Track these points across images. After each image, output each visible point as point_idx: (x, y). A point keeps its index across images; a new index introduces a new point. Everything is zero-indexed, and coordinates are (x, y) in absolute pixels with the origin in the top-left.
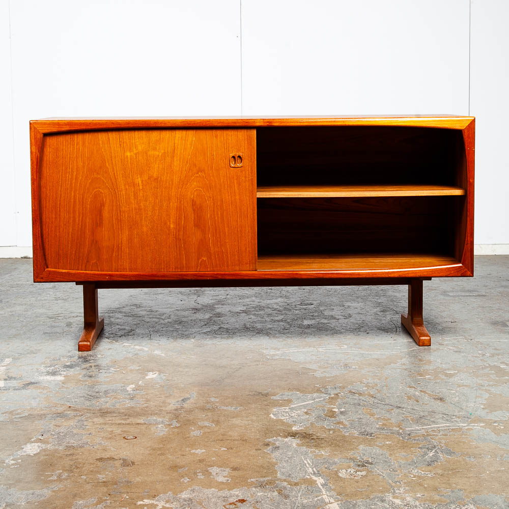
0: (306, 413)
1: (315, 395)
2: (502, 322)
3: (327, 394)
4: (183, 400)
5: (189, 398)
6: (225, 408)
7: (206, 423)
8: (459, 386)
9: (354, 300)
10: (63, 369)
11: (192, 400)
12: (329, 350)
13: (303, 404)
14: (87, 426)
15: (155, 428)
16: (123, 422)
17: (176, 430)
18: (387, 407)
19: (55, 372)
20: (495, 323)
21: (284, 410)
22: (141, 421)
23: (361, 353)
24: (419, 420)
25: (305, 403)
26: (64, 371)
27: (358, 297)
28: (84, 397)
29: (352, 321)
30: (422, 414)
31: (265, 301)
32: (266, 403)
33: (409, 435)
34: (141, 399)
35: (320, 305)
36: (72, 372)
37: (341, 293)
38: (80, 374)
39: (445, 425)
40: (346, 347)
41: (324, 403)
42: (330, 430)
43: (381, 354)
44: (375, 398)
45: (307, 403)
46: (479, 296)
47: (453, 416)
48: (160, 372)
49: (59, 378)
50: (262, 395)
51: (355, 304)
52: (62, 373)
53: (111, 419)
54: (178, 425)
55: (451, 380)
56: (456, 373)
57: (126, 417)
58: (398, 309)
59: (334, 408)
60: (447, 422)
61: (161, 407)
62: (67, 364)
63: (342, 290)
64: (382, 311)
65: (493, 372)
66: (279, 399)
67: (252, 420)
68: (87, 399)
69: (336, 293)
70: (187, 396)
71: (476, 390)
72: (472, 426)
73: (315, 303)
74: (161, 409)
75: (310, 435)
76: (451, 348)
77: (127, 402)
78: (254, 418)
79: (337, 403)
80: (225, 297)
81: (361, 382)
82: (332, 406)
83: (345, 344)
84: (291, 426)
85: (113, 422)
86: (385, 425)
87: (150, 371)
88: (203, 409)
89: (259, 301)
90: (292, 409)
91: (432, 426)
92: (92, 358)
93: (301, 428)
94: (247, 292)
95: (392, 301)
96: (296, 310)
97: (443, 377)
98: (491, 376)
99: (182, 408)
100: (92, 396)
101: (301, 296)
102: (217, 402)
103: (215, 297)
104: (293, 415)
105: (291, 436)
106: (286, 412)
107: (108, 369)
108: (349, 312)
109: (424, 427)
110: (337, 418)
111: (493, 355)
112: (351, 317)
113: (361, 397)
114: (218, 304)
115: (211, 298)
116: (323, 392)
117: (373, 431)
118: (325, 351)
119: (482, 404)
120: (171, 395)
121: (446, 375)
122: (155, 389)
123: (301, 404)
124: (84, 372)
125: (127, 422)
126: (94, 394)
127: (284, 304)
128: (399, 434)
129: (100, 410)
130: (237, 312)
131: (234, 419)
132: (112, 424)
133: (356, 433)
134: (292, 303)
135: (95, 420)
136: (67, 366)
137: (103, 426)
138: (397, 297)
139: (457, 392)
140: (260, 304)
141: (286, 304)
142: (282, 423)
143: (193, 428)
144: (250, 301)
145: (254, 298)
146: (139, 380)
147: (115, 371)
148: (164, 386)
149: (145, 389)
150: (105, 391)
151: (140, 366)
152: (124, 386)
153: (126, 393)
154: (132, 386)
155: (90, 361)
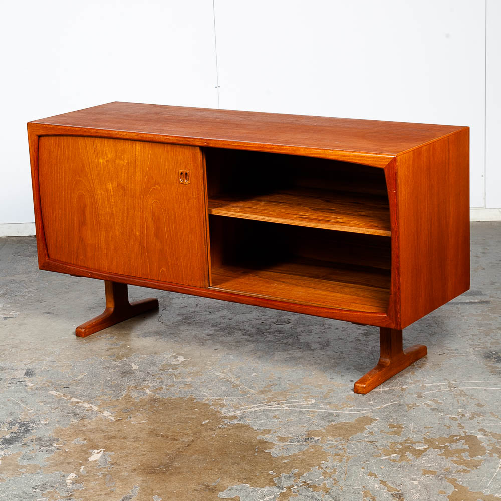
1: (266, 489)
3: (279, 487)
5: (130, 498)
8: (425, 473)
12: (294, 407)
23: (328, 413)
26: (2, 450)
29: (328, 353)
36: (10, 451)
44: (329, 494)
48: (107, 449)
50: (209, 489)
55: (418, 462)
62: (6, 437)
66: (226, 497)
70: (130, 493)
71: (441, 479)
80: (194, 310)
87: (94, 449)
97: (411, 457)
98: (463, 454)
100: (28, 495)
103: (182, 310)
107: (50, 445)
111: (473, 416)
114: (184, 323)
116: (275, 485)
118: (289, 409)
120: (112, 492)
121: (415, 453)
122: (96, 480)
124: (25, 450)
126: (30, 490)
136: (6, 440)
144: (221, 317)
146: (81, 465)
147: (57, 449)
148: (106, 475)
149: (86, 481)
150: (43, 486)
151: (85, 439)
152: (64, 476)
153: (64, 489)
154: (73, 475)
155: (32, 432)
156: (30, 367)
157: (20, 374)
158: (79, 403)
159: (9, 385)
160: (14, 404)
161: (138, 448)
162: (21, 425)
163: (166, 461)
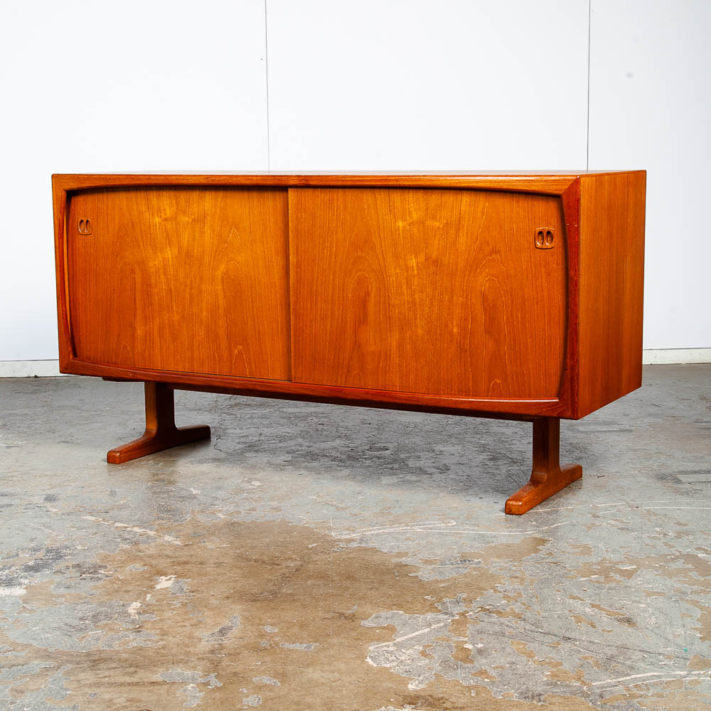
0: (423, 653)
1: (430, 616)
2: (671, 475)
3: (447, 614)
4: (221, 631)
5: (230, 628)
6: (292, 646)
7: (266, 680)
8: (649, 594)
9: (446, 441)
10: (23, 574)
11: (235, 632)
12: (431, 529)
13: (414, 634)
14: (67, 689)
15: (181, 691)
16: (128, 679)
17: (218, 695)
18: (548, 639)
19: (11, 580)
20: (662, 478)
21: (386, 648)
22: (158, 677)
23: (480, 534)
24: (608, 665)
25: (417, 633)
26: (26, 578)
27: (450, 436)
28: (59, 628)
29: (451, 476)
30: (609, 652)
31: (317, 445)
32: (354, 634)
33: (601, 696)
34: (153, 631)
35: (399, 449)
36: (38, 579)
37: (424, 429)
38: (51, 582)
39: (652, 674)
40: (454, 523)
41: (447, 633)
42: (469, 688)
43: (509, 536)
44: (524, 620)
45: (420, 632)
46: (621, 431)
47: (660, 654)
48: (179, 575)
49: (19, 591)
50: (345, 617)
51: (449, 448)
52: (22, 581)
53: (107, 674)
54: (220, 684)
55: (632, 582)
56: (635, 570)
57: (133, 669)
58: (514, 456)
59: (466, 642)
60: (651, 667)
61: (187, 646)
62: (30, 564)
63: (425, 425)
64: (491, 459)
65: (690, 566)
66: (374, 625)
67: (339, 671)
68: (65, 632)
69: (417, 430)
70: (227, 623)
71: (676, 601)
72: (696, 675)
73: (390, 446)
74: (188, 650)
75: (439, 699)
76: (613, 522)
77: (131, 637)
78: (342, 666)
79: (468, 632)
80: (258, 439)
81: (495, 591)
82: (462, 639)
83: (452, 519)
84: (404, 682)
85: (112, 680)
86: (556, 676)
87: (161, 575)
88: (257, 649)
89: (307, 444)
90: (399, 646)
91: (633, 676)
92: (68, 551)
93: (422, 686)
94: (288, 430)
95: (500, 441)
96: (366, 459)
97: (618, 577)
98: (690, 574)
99: (222, 647)
100: (74, 627)
101: (367, 435)
102: (276, 635)
103: (243, 440)
104: (403, 658)
105: (410, 704)
106: (392, 652)
107: (95, 572)
108: (446, 462)
109: (620, 680)
110: (476, 663)
111: (679, 535)
112: (448, 470)
113: (502, 620)
114: (250, 451)
115: (237, 441)
116: (440, 611)
117: (539, 690)
118: (425, 531)
119: (696, 629)
120: (200, 622)
121: (623, 573)
122: (173, 609)
123: (411, 636)
124: (58, 578)
125: (135, 680)
126: (77, 622)
127: (346, 449)
128: (585, 695)
129: (88, 654)
130: (280, 465)
131: (310, 670)
132: (111, 685)
133: (515, 695)
134: (357, 447)
135: (82, 676)
136: (29, 567)
137: (97, 690)
138: (506, 435)
139: (648, 605)
140: (311, 449)
141: (349, 449)
142: (389, 675)
143: (245, 691)
144: (295, 445)
145: (300, 440)
146: (146, 593)
147: (107, 576)
148: (186, 603)
149: (158, 610)
150: (94, 616)
151: (145, 565)
152: (123, 605)
153: (127, 619)
154: (137, 605)
155: (66, 558)
156: (51, 492)
157: (38, 500)
158: (127, 527)
159: (24, 511)
160: (34, 529)
161: (225, 574)
162: (49, 551)
163: (270, 586)
